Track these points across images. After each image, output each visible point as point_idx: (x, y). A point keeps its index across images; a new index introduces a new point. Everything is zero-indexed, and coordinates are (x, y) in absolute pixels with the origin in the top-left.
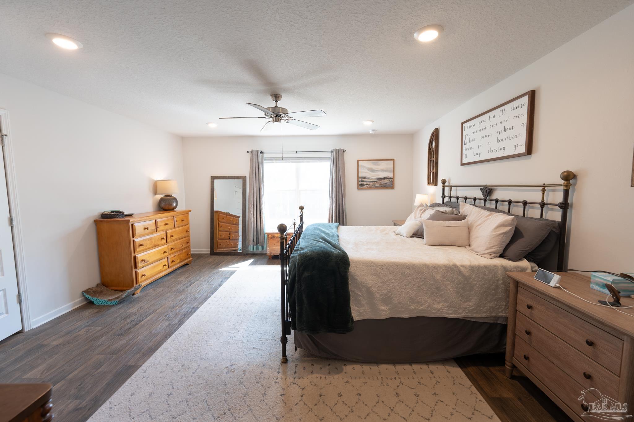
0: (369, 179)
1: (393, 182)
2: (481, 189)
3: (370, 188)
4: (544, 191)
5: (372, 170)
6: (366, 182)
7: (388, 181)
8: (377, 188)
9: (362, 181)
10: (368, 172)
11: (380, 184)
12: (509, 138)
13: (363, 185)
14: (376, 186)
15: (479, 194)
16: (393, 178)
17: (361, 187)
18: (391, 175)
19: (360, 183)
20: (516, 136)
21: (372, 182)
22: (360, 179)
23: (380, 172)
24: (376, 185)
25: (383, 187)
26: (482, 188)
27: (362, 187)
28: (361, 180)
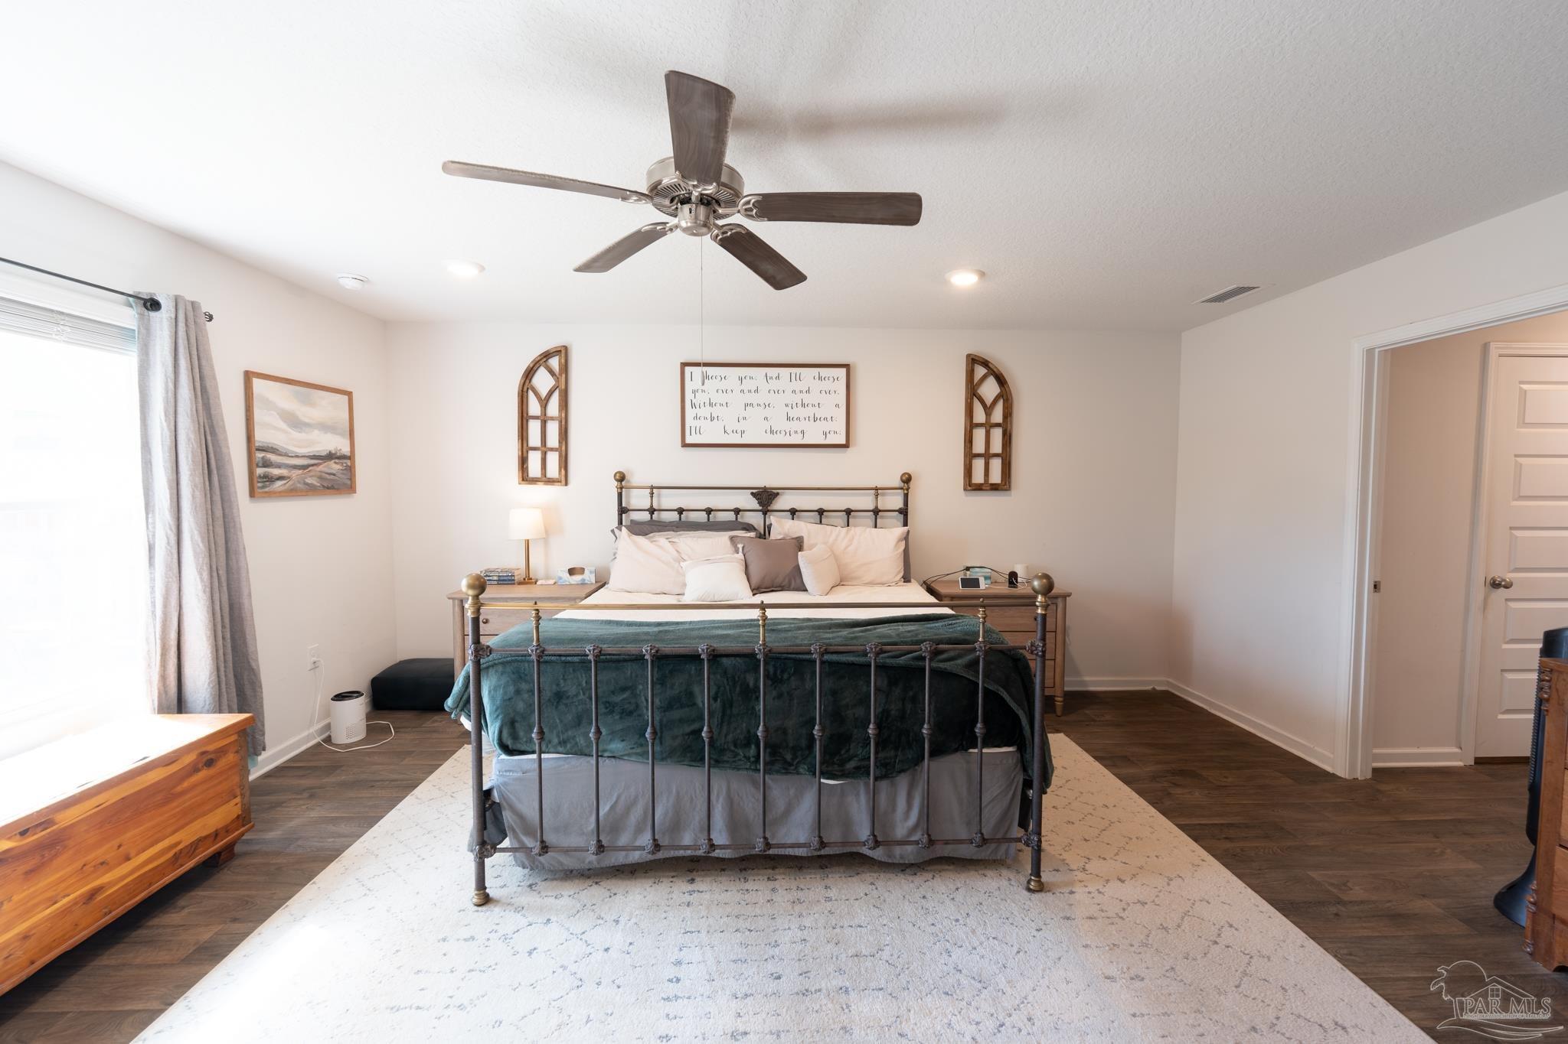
0: (286, 455)
1: (350, 470)
2: (752, 494)
3: (292, 493)
4: (877, 496)
5: (295, 423)
6: (279, 466)
7: (338, 467)
8: (310, 491)
9: (266, 464)
10: (283, 426)
11: (320, 478)
12: (812, 419)
13: (269, 479)
14: (307, 484)
15: (748, 502)
16: (351, 457)
17: (263, 487)
18: (342, 445)
19: (260, 471)
20: (826, 419)
21: (295, 467)
22: (259, 455)
23: (316, 432)
24: (309, 481)
25: (328, 488)
26: (754, 491)
27: (267, 490)
28: (263, 458)
